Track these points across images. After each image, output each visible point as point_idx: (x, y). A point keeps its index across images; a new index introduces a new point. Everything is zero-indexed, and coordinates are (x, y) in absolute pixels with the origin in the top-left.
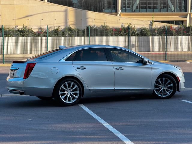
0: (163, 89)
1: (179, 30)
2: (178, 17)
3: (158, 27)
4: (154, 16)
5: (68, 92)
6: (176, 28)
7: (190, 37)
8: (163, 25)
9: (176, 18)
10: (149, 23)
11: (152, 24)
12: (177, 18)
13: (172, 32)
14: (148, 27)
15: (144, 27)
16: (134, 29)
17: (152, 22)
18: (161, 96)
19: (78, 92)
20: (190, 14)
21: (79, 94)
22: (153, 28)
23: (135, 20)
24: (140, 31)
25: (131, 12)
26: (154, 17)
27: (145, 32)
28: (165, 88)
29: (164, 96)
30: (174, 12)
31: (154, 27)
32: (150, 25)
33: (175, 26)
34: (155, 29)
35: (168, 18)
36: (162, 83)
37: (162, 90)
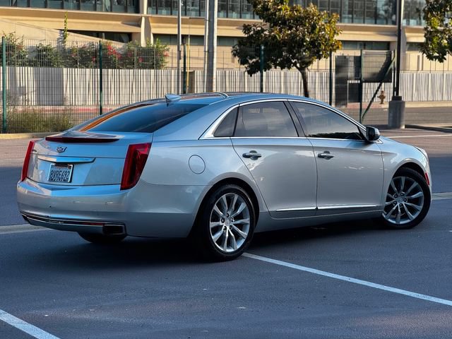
0: (398, 204)
1: (126, 54)
2: (119, 23)
3: (80, 45)
4: (69, 18)
5: (226, 221)
6: (120, 49)
7: (152, 71)
8: (91, 41)
9: (115, 25)
10: (57, 35)
11: (65, 37)
12: (119, 25)
13: (111, 59)
14: (54, 45)
15: (45, 44)
16: (20, 47)
17: (64, 32)
18: (394, 222)
19: (247, 220)
20: (147, 18)
21: (248, 227)
22: (67, 47)
23: (24, 25)
24: (35, 54)
25: (9, 6)
26: (68, 20)
27: (49, 57)
28: (403, 203)
29: (401, 223)
30: (111, 11)
31: (68, 45)
32: (58, 39)
33: (117, 46)
34: (71, 51)
35: (99, 24)
36: (399, 190)
37: (397, 207)
